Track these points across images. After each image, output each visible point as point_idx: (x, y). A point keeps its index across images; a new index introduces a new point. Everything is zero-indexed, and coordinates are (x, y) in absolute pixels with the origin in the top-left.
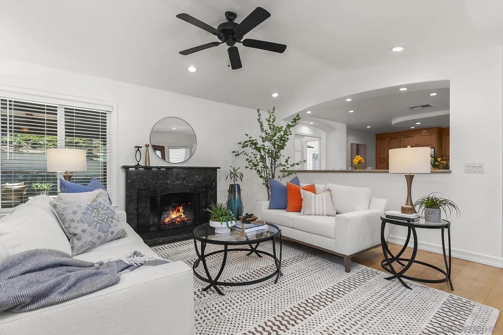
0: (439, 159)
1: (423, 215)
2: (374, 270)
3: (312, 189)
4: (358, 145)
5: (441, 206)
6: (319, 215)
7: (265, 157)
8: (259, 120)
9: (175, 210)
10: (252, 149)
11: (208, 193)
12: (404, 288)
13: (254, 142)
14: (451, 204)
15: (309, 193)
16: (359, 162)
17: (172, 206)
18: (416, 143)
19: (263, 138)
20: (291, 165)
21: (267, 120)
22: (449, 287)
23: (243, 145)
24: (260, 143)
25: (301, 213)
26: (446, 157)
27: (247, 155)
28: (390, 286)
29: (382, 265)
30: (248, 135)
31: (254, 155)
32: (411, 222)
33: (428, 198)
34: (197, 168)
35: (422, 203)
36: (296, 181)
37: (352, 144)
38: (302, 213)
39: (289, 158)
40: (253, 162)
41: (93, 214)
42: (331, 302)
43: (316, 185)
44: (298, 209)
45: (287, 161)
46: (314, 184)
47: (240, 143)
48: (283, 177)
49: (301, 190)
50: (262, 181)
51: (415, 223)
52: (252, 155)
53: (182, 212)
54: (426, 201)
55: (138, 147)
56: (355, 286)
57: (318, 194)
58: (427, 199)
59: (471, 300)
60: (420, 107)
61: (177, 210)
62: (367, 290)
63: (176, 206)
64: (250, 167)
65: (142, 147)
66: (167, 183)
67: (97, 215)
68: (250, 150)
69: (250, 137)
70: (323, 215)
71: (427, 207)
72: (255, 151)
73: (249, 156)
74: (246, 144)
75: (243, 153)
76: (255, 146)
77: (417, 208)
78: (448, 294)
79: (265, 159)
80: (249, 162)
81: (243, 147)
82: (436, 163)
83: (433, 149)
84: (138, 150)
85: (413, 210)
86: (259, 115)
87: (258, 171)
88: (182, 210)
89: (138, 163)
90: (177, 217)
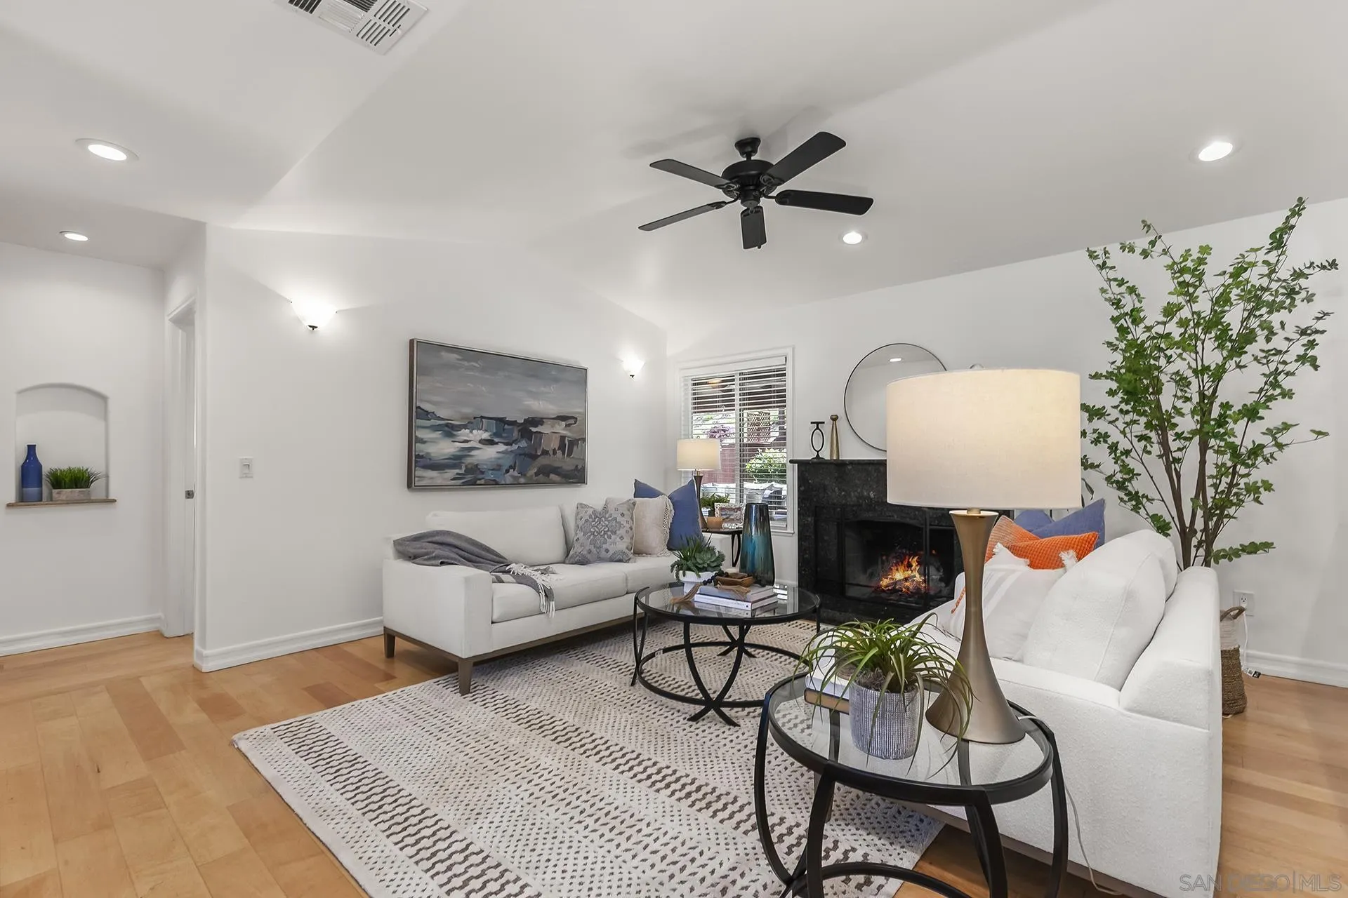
9: (902, 563)
17: (896, 553)
53: (917, 568)
55: (818, 423)
61: (906, 563)
63: (905, 555)
65: (824, 422)
84: (818, 428)
88: (917, 566)
89: (818, 454)
90: (906, 579)
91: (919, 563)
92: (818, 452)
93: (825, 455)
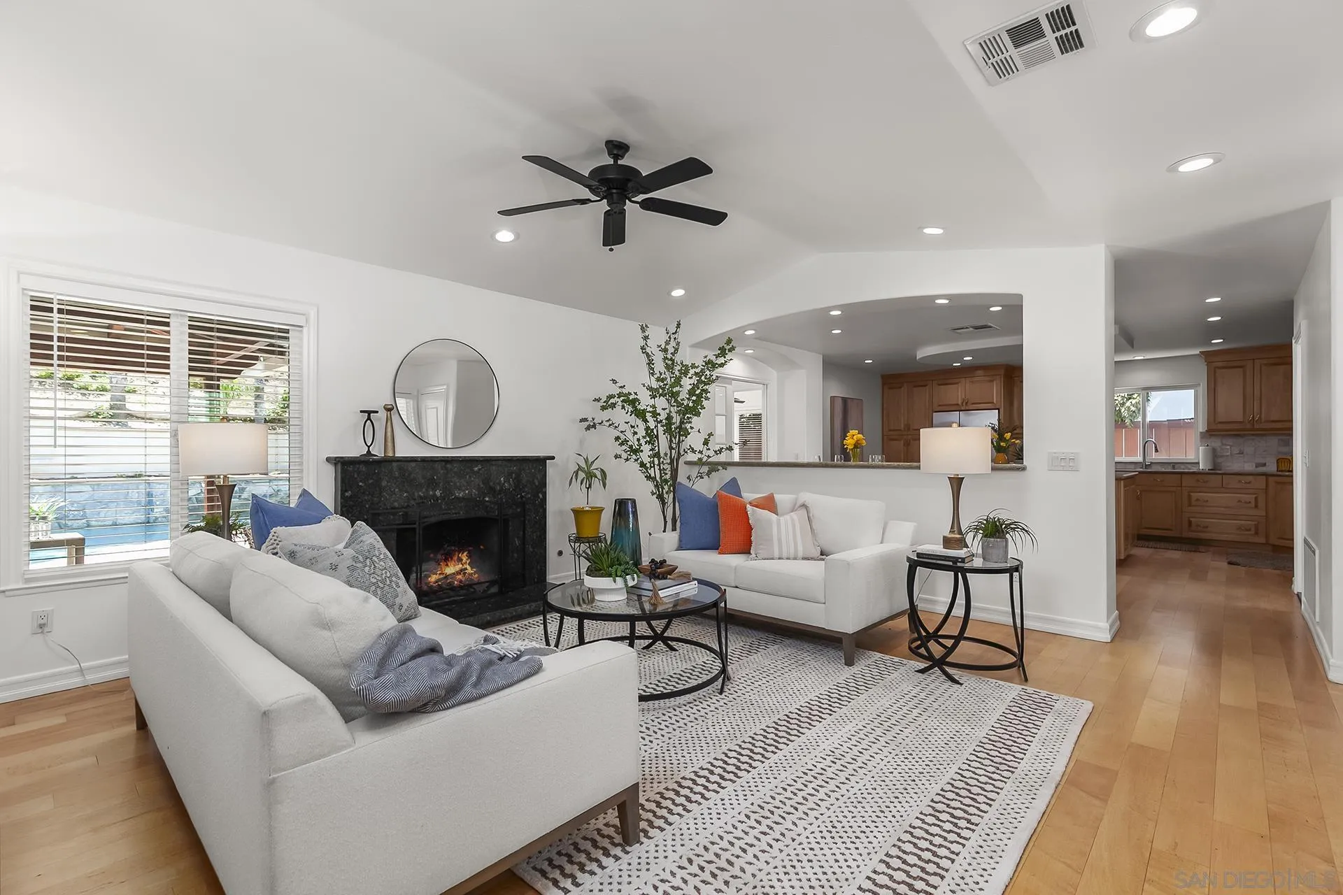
0: (1008, 435)
1: (980, 551)
2: (896, 659)
3: (769, 504)
4: (845, 400)
5: (1008, 533)
6: (788, 559)
7: (657, 431)
8: (643, 348)
9: (452, 559)
10: (627, 413)
11: (528, 518)
12: (950, 683)
13: (631, 397)
14: (1024, 529)
15: (765, 513)
16: (857, 445)
17: (444, 551)
18: (963, 397)
19: (650, 389)
20: (715, 452)
21: (660, 349)
22: (1021, 676)
23: (605, 404)
24: (645, 401)
25: (751, 556)
26: (1017, 431)
27: (616, 427)
28: (926, 682)
29: (910, 648)
30: (616, 382)
31: (632, 427)
32: (959, 564)
33: (987, 520)
34: (504, 460)
35: (977, 529)
36: (733, 486)
37: (833, 398)
38: (753, 555)
39: (710, 435)
40: (630, 443)
41: (367, 569)
42: (830, 715)
43: (777, 497)
44: (745, 548)
45: (706, 443)
46: (772, 494)
47: (598, 400)
48: (697, 477)
49: (749, 508)
50: (650, 486)
51: (967, 565)
52: (627, 427)
53: (466, 562)
54: (984, 524)
55: (369, 413)
56: (866, 687)
57: (783, 515)
58: (985, 522)
59: (1054, 692)
60: (971, 329)
61: (456, 558)
62: (888, 692)
63: (454, 552)
64: (624, 456)
65: (377, 412)
66: (435, 495)
67: (372, 571)
68: (621, 415)
69: (621, 387)
70: (795, 559)
71: (986, 536)
72: (633, 419)
73: (621, 428)
74: (612, 401)
75: (608, 424)
76: (634, 407)
77: (969, 538)
78: (1020, 687)
79: (657, 437)
80: (621, 444)
81: (603, 408)
82: (1002, 444)
83: (997, 411)
84: (369, 418)
85: (962, 543)
86: (646, 338)
87: (642, 465)
88: (467, 559)
89: (369, 449)
90: (458, 573)
91: (469, 557)
92: (369, 447)
93: (378, 451)
